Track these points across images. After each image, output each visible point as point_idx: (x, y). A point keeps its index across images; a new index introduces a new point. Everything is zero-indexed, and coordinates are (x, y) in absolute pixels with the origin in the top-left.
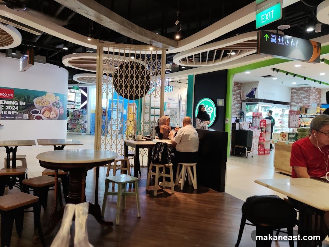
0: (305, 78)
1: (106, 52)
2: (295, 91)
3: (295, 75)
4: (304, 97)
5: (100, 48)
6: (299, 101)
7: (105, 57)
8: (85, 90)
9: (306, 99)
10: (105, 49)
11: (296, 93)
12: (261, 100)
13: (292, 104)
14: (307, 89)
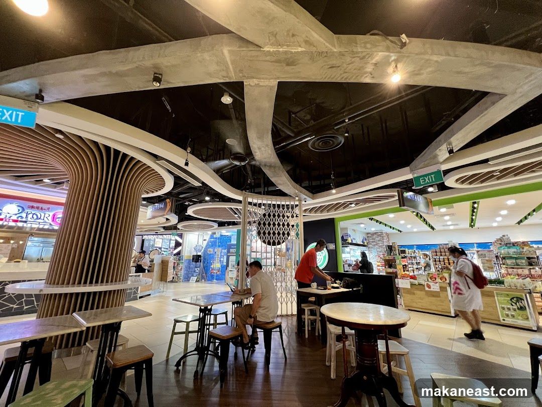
0: (386, 225)
1: (250, 203)
2: (370, 235)
3: (381, 223)
4: (379, 241)
5: (245, 199)
6: (375, 243)
7: (250, 208)
8: (181, 236)
9: (380, 242)
10: (250, 200)
11: (371, 237)
12: (352, 244)
13: (369, 246)
14: (379, 233)
